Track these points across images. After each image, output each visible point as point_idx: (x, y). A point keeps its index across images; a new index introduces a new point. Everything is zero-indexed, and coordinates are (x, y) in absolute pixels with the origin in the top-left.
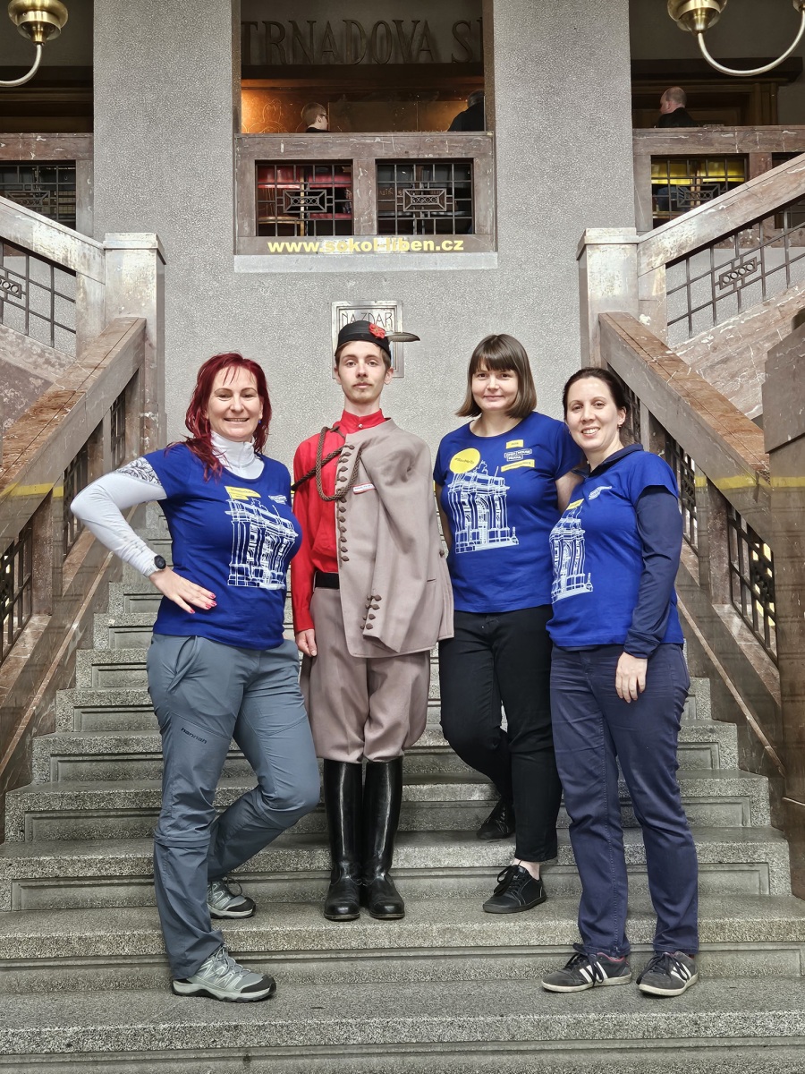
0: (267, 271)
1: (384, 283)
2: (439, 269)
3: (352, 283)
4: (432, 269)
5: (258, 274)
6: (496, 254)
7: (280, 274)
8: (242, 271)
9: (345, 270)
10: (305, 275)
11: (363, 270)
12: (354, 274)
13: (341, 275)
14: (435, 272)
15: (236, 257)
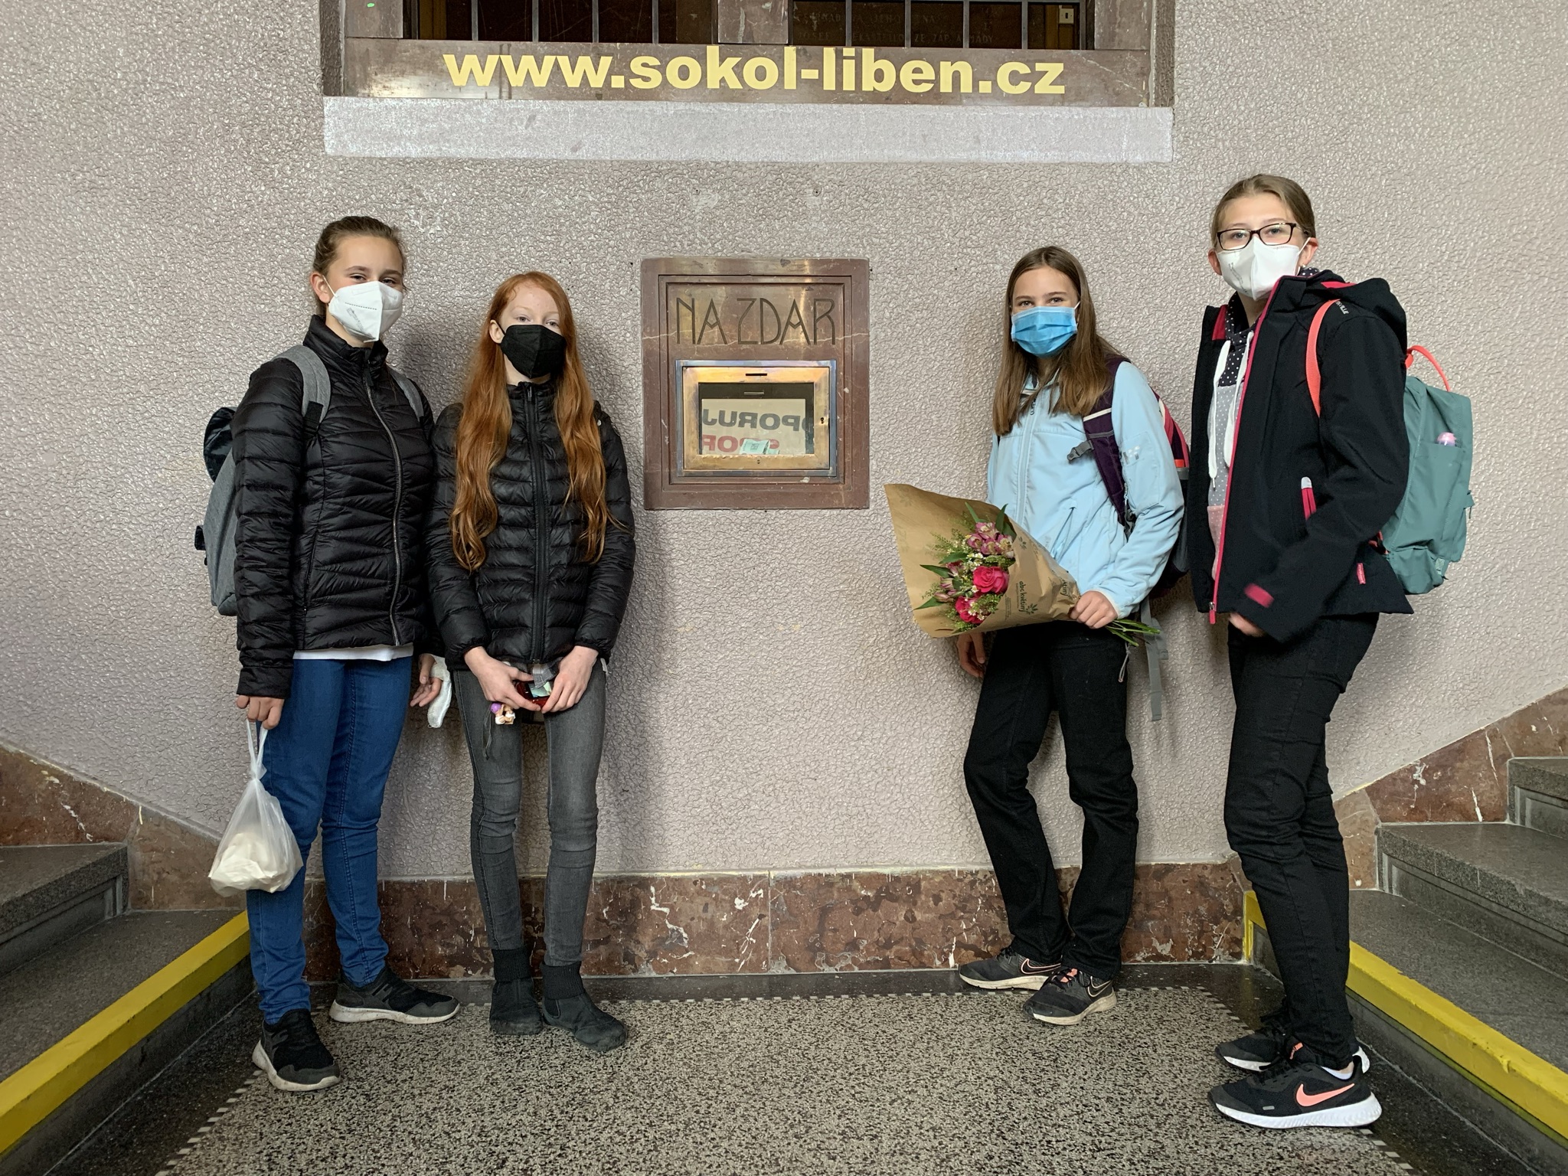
0: (431, 150)
1: (812, 201)
2: (984, 156)
3: (708, 200)
4: (963, 156)
5: (403, 162)
6: (1166, 113)
7: (477, 162)
8: (353, 150)
9: (683, 156)
10: (558, 170)
11: (744, 157)
12: (718, 168)
13: (671, 169)
14: (976, 166)
15: (331, 103)
